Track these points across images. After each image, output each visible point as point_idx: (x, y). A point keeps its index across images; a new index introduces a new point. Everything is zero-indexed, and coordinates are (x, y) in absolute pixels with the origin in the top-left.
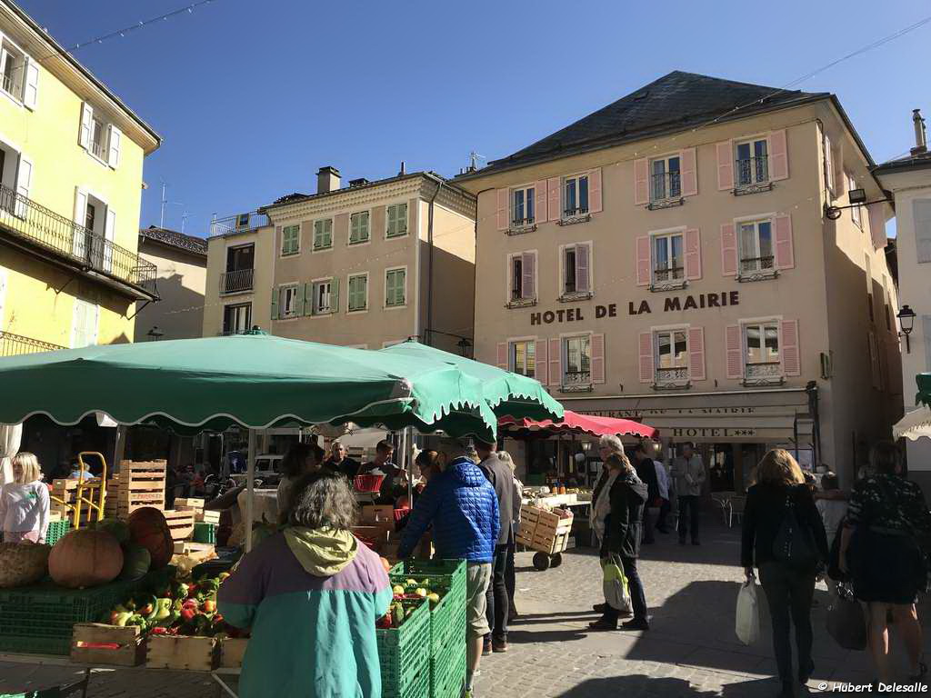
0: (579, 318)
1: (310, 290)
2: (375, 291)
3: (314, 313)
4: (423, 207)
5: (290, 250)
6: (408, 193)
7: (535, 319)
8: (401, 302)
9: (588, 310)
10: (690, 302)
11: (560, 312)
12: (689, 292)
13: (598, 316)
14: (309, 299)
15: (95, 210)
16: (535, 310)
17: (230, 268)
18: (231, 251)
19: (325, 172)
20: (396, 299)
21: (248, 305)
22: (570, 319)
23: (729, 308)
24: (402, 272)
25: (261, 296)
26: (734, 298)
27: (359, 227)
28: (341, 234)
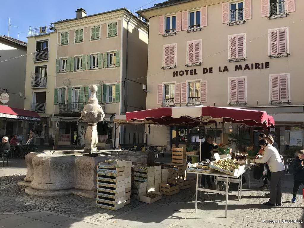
0: (195, 74)
1: (73, 60)
3: (75, 70)
5: (64, 43)
6: (117, 17)
7: (175, 74)
9: (200, 70)
10: (247, 67)
11: (187, 71)
12: (246, 63)
13: (204, 73)
14: (73, 64)
16: (175, 70)
19: (80, 11)
21: (46, 67)
22: (191, 74)
23: (265, 69)
25: (52, 63)
26: (267, 65)
27: (95, 33)
28: (87, 36)
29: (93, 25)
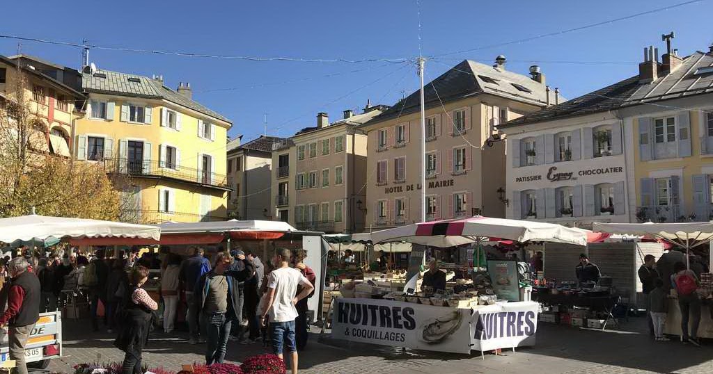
0: (401, 191)
1: (309, 176)
2: (332, 177)
3: (311, 187)
4: (349, 138)
5: (302, 157)
6: (341, 132)
7: (387, 191)
8: (341, 182)
9: (404, 188)
10: (437, 184)
11: (395, 188)
12: (437, 180)
13: (408, 190)
14: (309, 180)
15: (206, 159)
16: (387, 187)
17: (280, 166)
18: (280, 157)
19: (320, 115)
20: (339, 181)
21: (287, 183)
22: (398, 191)
23: (450, 187)
24: (341, 168)
25: (291, 179)
26: (451, 183)
27: (325, 148)
28: (319, 150)
29: (324, 138)
